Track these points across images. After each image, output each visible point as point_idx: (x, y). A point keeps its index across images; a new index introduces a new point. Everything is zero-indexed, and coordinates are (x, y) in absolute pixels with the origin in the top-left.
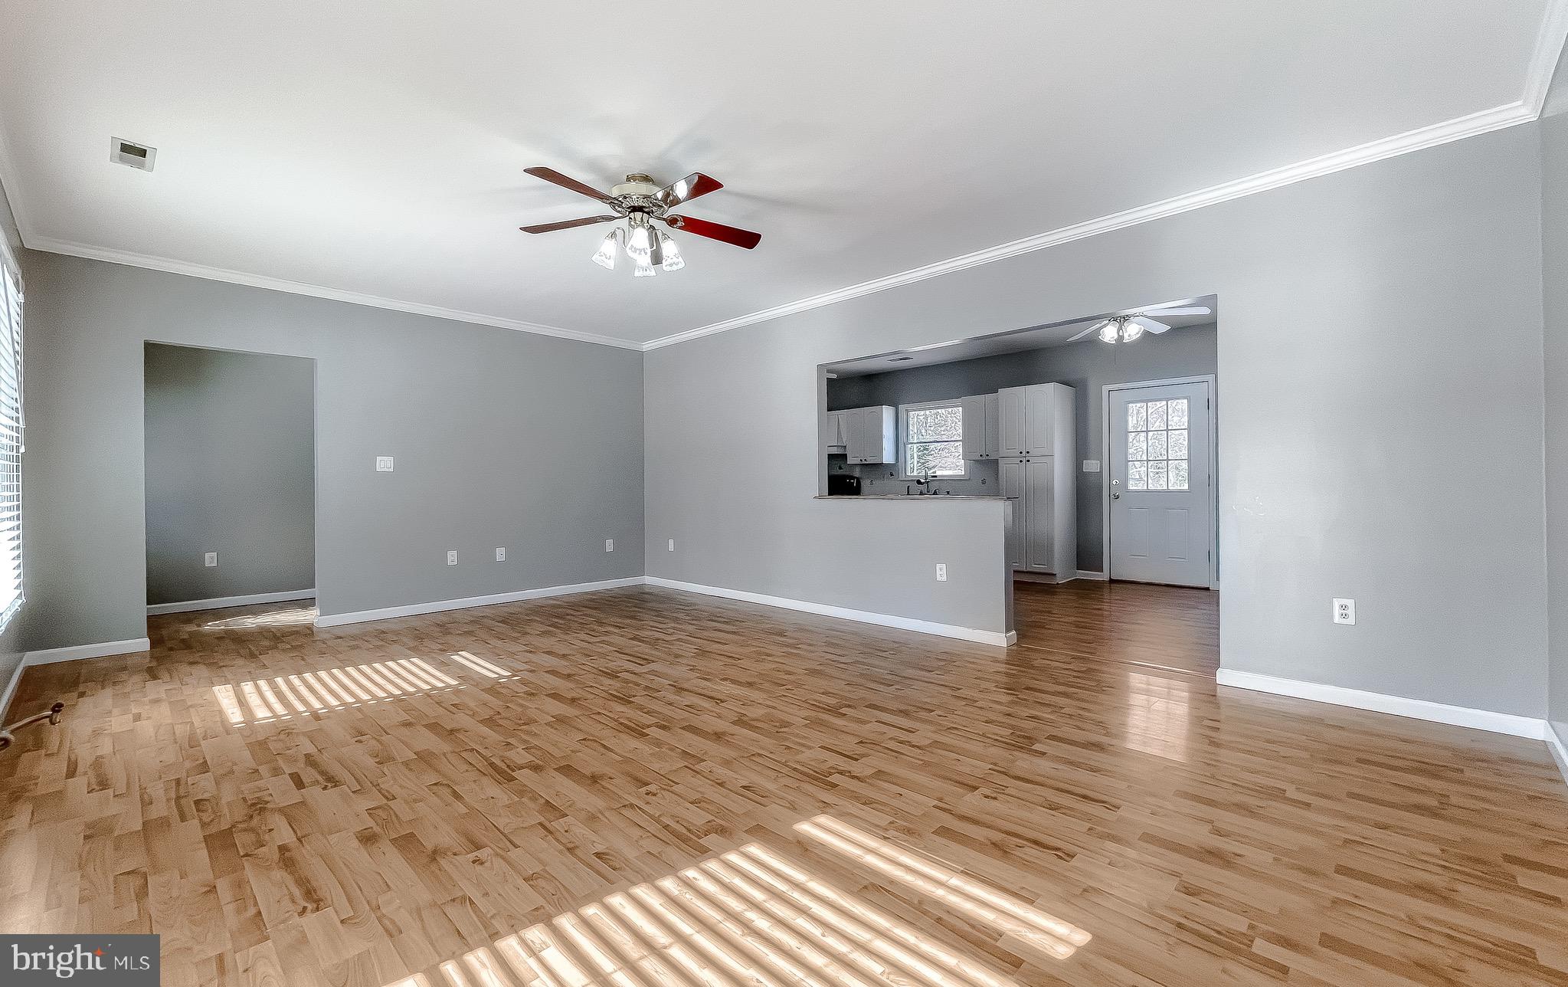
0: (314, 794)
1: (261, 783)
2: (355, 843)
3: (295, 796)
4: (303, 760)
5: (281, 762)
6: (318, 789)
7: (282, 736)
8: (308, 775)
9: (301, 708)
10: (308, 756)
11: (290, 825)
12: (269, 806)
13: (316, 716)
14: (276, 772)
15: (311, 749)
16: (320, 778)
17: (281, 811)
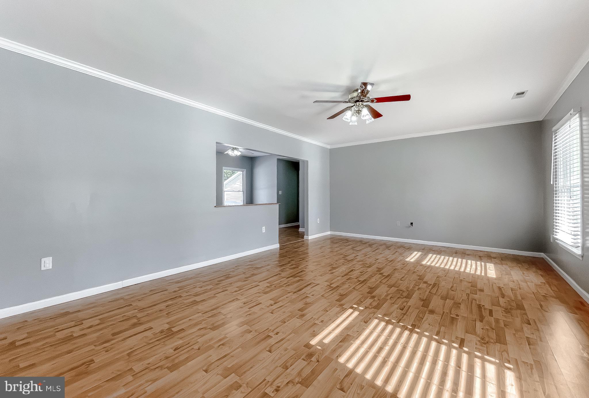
0: (488, 306)
1: (504, 319)
2: (485, 291)
3: (494, 308)
4: (484, 320)
5: (494, 324)
6: (486, 307)
7: (487, 339)
8: (486, 314)
9: (465, 357)
10: (481, 321)
11: (499, 301)
12: (504, 310)
13: (462, 343)
14: (497, 321)
15: (479, 324)
16: (483, 310)
17: (500, 306)
